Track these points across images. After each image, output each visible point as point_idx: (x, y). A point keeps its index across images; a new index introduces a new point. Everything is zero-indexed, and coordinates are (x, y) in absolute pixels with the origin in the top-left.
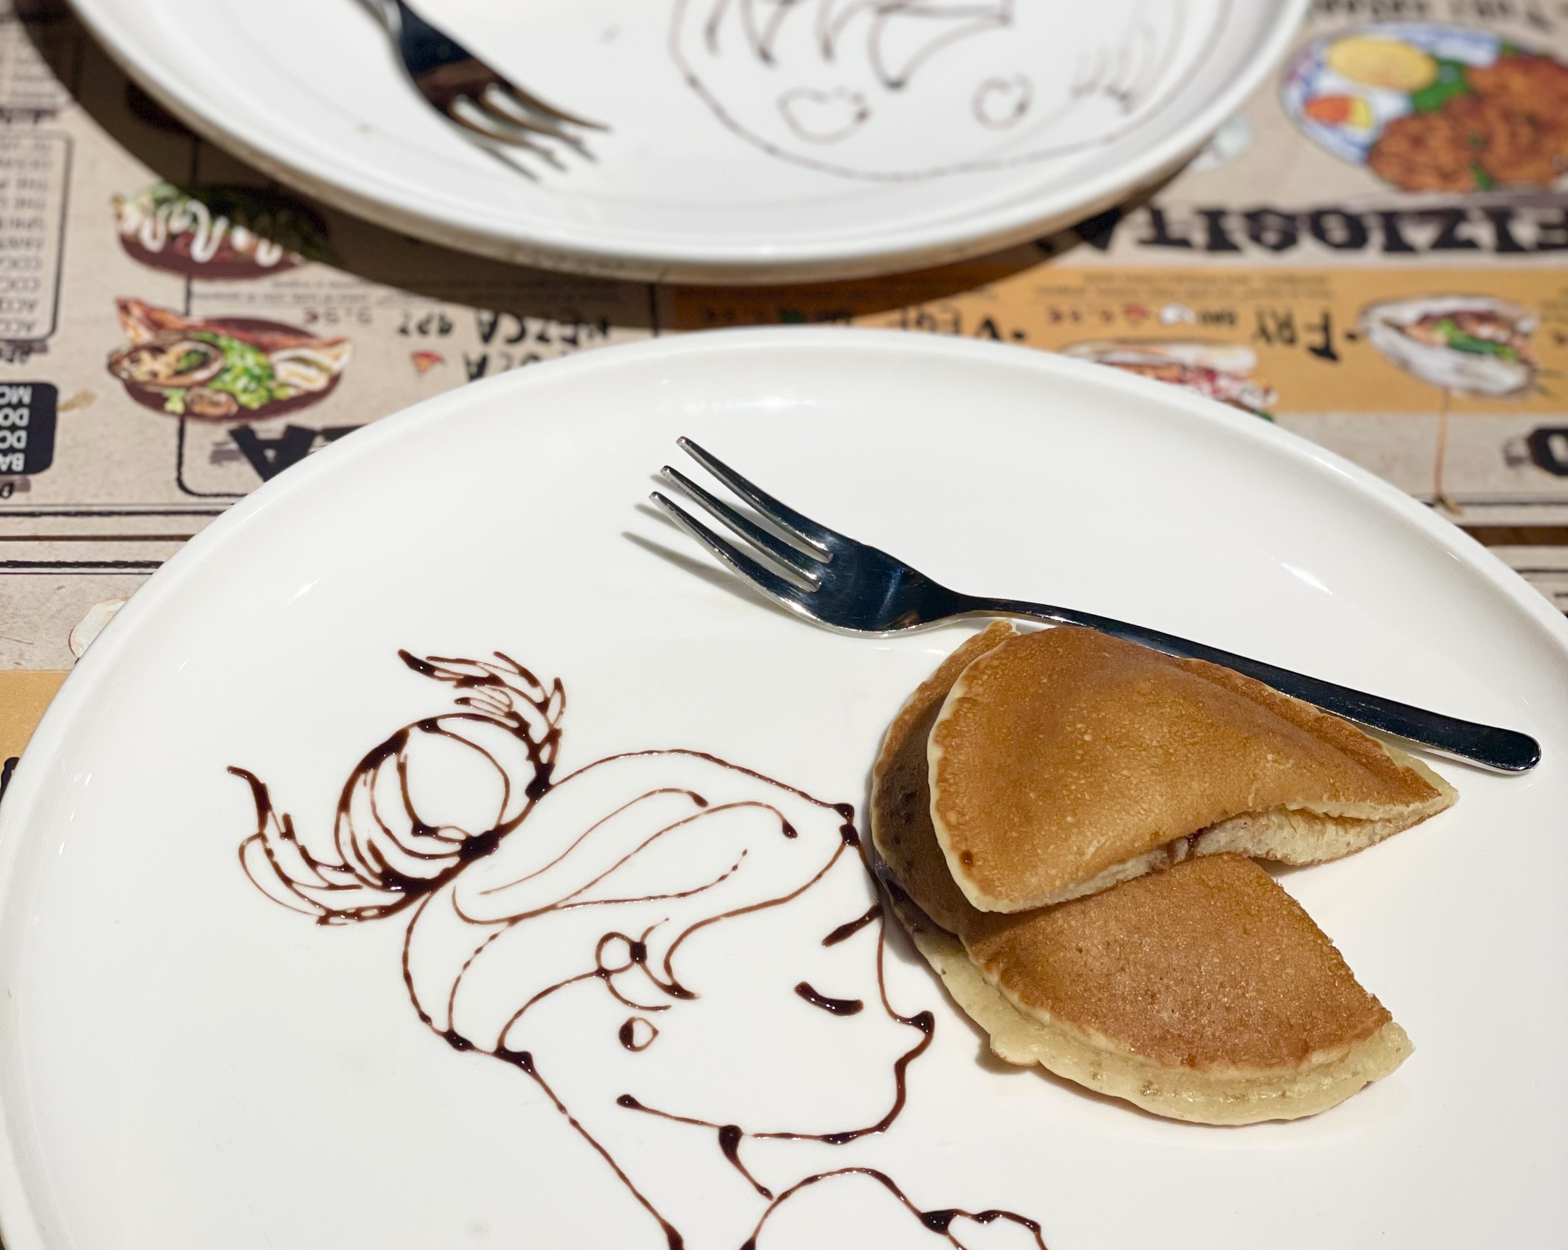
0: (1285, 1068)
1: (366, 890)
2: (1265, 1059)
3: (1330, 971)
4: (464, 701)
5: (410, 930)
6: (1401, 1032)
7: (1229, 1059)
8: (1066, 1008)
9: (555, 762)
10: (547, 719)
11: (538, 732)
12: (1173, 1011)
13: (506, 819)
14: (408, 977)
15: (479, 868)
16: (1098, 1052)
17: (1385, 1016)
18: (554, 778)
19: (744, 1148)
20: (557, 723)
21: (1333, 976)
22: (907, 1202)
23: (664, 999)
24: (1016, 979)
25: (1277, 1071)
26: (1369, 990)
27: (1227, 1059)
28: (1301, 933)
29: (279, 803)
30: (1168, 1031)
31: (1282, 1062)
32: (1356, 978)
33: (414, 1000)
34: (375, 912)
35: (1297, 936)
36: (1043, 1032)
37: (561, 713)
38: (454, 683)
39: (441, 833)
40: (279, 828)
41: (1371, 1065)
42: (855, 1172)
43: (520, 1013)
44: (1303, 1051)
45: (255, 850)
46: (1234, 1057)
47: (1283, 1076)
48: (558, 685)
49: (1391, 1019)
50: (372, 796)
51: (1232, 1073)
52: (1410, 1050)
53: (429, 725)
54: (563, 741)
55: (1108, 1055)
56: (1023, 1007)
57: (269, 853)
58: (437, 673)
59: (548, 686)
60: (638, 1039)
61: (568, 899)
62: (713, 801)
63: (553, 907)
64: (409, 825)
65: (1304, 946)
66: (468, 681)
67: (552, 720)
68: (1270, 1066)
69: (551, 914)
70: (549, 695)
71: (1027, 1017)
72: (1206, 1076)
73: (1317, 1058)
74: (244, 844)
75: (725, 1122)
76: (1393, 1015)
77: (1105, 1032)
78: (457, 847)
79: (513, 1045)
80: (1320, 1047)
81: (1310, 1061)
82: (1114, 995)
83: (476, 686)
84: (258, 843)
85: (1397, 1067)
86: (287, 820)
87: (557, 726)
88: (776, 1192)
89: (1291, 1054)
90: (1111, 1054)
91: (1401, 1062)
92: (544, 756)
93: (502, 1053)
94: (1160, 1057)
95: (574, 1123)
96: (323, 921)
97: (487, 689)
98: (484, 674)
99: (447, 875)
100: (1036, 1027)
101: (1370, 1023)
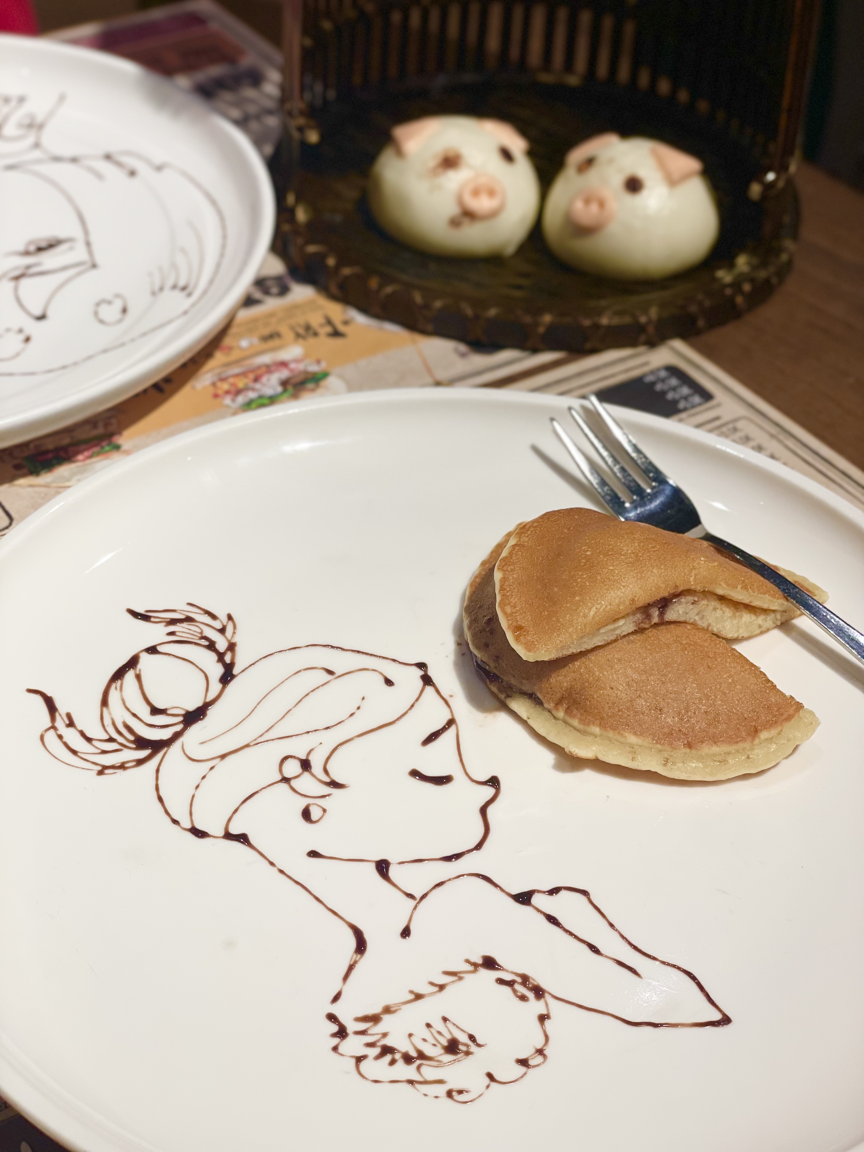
0: (746, 743)
1: (126, 751)
2: (733, 740)
3: (763, 684)
4: (172, 633)
5: (158, 771)
6: (811, 713)
7: (712, 741)
8: (609, 723)
9: (235, 661)
10: (226, 637)
11: (222, 645)
12: (673, 717)
13: (208, 699)
14: (160, 799)
15: (196, 730)
16: (632, 746)
17: (799, 706)
18: (235, 671)
19: (392, 873)
20: (233, 639)
21: (765, 687)
22: (502, 890)
23: (327, 790)
24: (575, 711)
25: (741, 745)
26: (788, 694)
27: (711, 741)
28: (741, 665)
29: (62, 707)
30: (673, 729)
31: (743, 740)
32: (778, 687)
33: (167, 812)
34: (134, 763)
35: (740, 667)
36: (597, 740)
37: (234, 633)
38: (164, 624)
39: (169, 712)
40: (64, 722)
41: (798, 734)
42: (465, 876)
43: (236, 811)
44: (755, 732)
45: (51, 737)
46: (715, 740)
47: (746, 748)
48: (230, 617)
49: (804, 707)
50: (122, 696)
51: (715, 749)
52: (818, 723)
53: (152, 650)
54: (238, 649)
55: (638, 747)
56: (581, 727)
57: (60, 737)
58: (152, 619)
59: (224, 619)
60: (315, 815)
61: (255, 740)
62: (338, 672)
63: (247, 746)
64: (148, 709)
65: (745, 672)
66: (173, 622)
67: (229, 637)
68: (737, 742)
69: (247, 750)
70: (225, 624)
71: (584, 733)
72: (700, 752)
73: (764, 735)
74: (43, 733)
75: (378, 858)
76: (804, 705)
77: (635, 734)
78: (181, 719)
79: (234, 830)
80: (765, 728)
81: (760, 738)
82: (636, 712)
83: (178, 624)
84: (52, 731)
85: (812, 734)
86: (69, 716)
87: (233, 641)
88: (418, 895)
89: (748, 734)
90: (640, 746)
91: (814, 731)
92: (228, 658)
93: (228, 836)
94: (671, 744)
95: (281, 871)
96: (100, 773)
97: (185, 625)
98: (182, 617)
99: (177, 736)
100: (592, 738)
101: (791, 711)
